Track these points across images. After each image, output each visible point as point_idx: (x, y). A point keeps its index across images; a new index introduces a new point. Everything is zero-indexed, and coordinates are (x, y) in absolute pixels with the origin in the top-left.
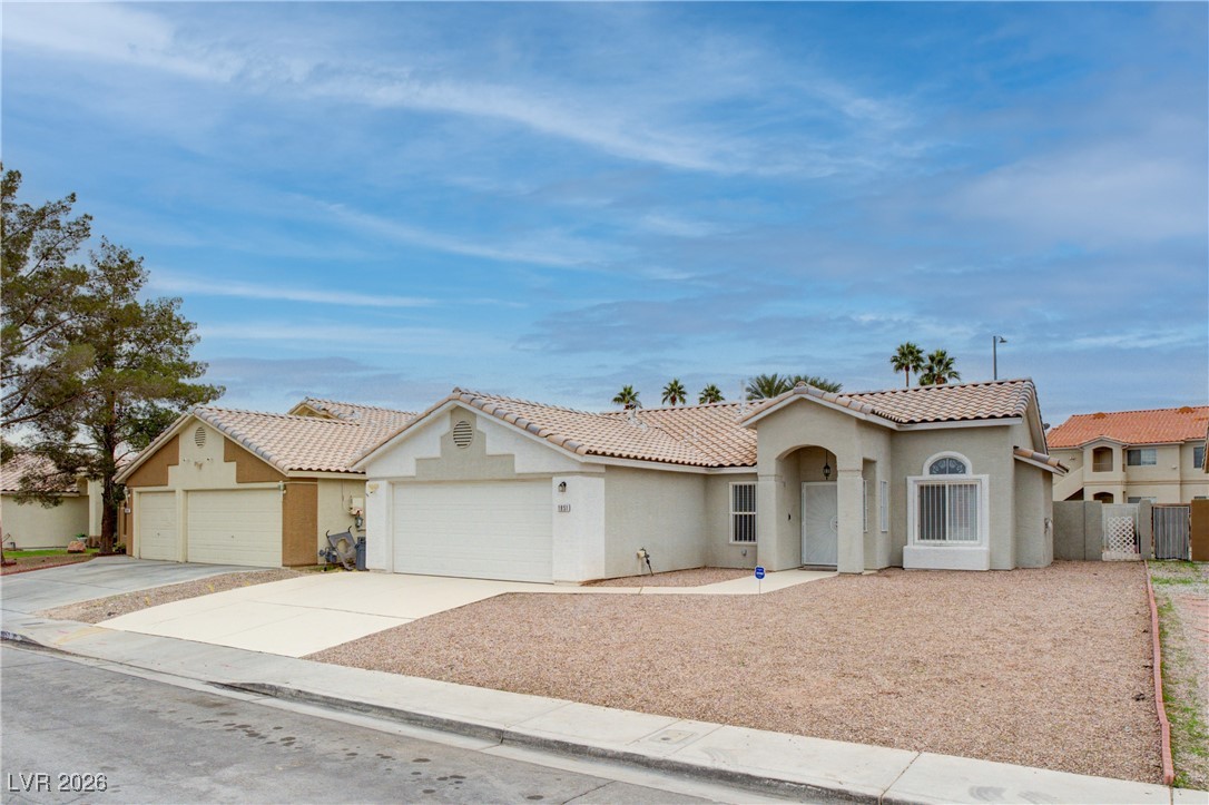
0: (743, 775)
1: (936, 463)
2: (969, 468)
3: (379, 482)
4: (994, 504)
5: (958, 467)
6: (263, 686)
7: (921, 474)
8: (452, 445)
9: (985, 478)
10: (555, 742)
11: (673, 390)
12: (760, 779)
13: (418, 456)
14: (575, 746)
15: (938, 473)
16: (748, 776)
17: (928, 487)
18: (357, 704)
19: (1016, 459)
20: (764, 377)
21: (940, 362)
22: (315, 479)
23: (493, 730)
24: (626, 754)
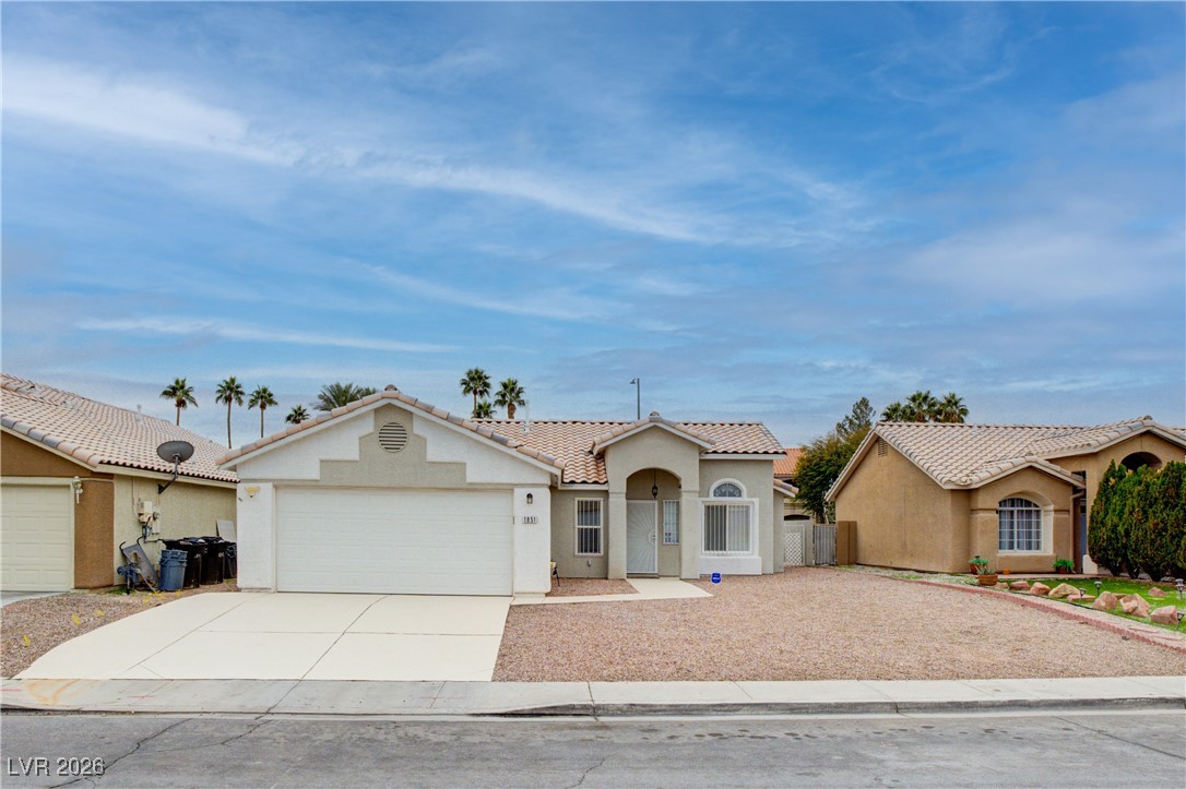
0: (1098, 700)
1: (719, 488)
2: (744, 493)
3: (261, 485)
4: (762, 522)
5: (734, 491)
6: (573, 707)
7: (708, 496)
8: (376, 449)
9: (756, 501)
10: (949, 703)
11: (229, 388)
12: (1110, 700)
13: (323, 458)
14: (967, 703)
15: (720, 496)
16: (1103, 700)
17: (713, 507)
18: (721, 705)
19: (775, 490)
20: (338, 386)
21: (512, 390)
22: (110, 476)
23: (887, 703)
24: (1010, 701)
